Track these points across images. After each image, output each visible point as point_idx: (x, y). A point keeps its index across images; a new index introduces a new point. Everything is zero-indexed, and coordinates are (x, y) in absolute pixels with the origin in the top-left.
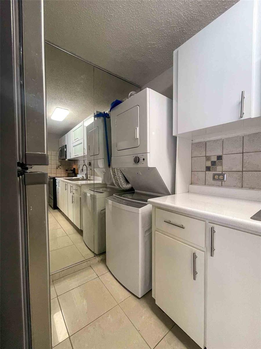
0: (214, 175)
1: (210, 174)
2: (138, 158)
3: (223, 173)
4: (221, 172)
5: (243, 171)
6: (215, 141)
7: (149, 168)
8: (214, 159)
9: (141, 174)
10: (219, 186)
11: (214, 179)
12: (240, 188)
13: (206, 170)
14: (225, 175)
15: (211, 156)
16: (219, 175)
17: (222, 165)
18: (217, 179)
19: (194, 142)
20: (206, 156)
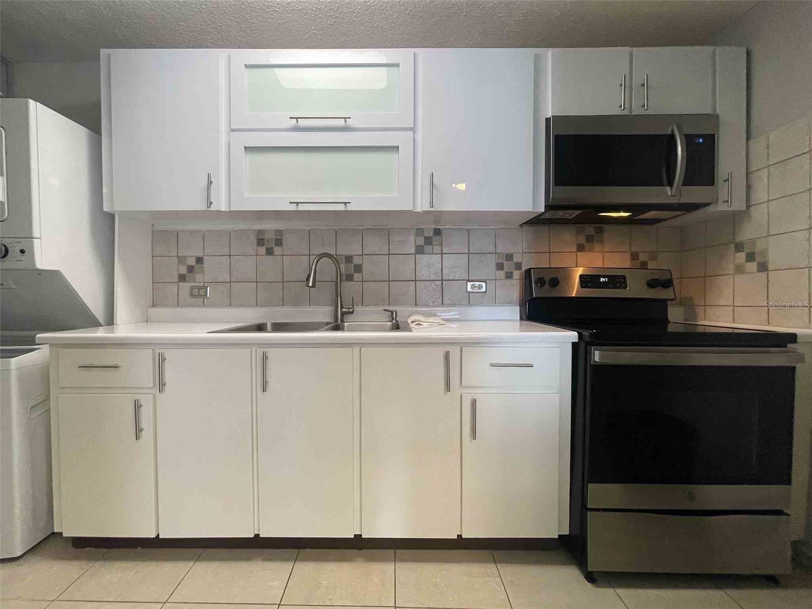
0: (192, 288)
1: (186, 286)
2: (5, 246)
3: (206, 285)
4: (202, 284)
5: (231, 282)
6: (192, 233)
7: (41, 272)
8: (192, 262)
9: (14, 287)
10: (199, 306)
11: (192, 295)
12: (228, 306)
13: (180, 281)
14: (208, 288)
15: (187, 257)
16: (199, 288)
17: (203, 272)
18: (196, 296)
19: (156, 228)
20: (178, 256)
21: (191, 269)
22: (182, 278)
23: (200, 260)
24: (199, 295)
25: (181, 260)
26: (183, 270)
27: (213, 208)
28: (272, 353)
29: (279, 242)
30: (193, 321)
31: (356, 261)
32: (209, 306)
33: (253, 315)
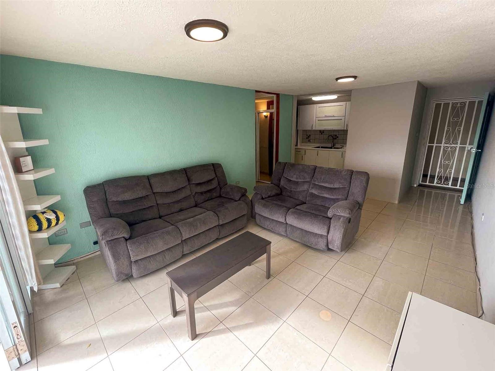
1: (307, 140)
5: (315, 139)
10: (309, 143)
12: (314, 143)
14: (311, 140)
21: (308, 137)
22: (307, 138)
23: (310, 135)
24: (309, 141)
25: (307, 135)
26: (307, 137)
27: (313, 129)
28: (319, 151)
29: (323, 132)
30: (309, 146)
31: (337, 136)
32: (311, 143)
33: (318, 145)
